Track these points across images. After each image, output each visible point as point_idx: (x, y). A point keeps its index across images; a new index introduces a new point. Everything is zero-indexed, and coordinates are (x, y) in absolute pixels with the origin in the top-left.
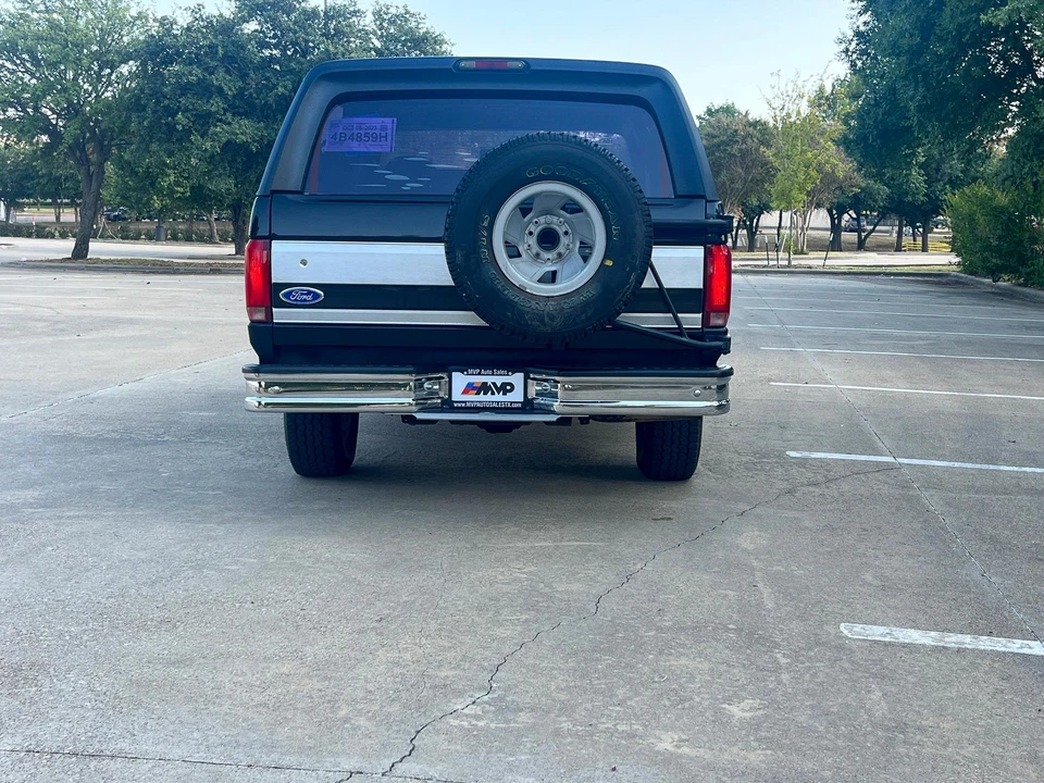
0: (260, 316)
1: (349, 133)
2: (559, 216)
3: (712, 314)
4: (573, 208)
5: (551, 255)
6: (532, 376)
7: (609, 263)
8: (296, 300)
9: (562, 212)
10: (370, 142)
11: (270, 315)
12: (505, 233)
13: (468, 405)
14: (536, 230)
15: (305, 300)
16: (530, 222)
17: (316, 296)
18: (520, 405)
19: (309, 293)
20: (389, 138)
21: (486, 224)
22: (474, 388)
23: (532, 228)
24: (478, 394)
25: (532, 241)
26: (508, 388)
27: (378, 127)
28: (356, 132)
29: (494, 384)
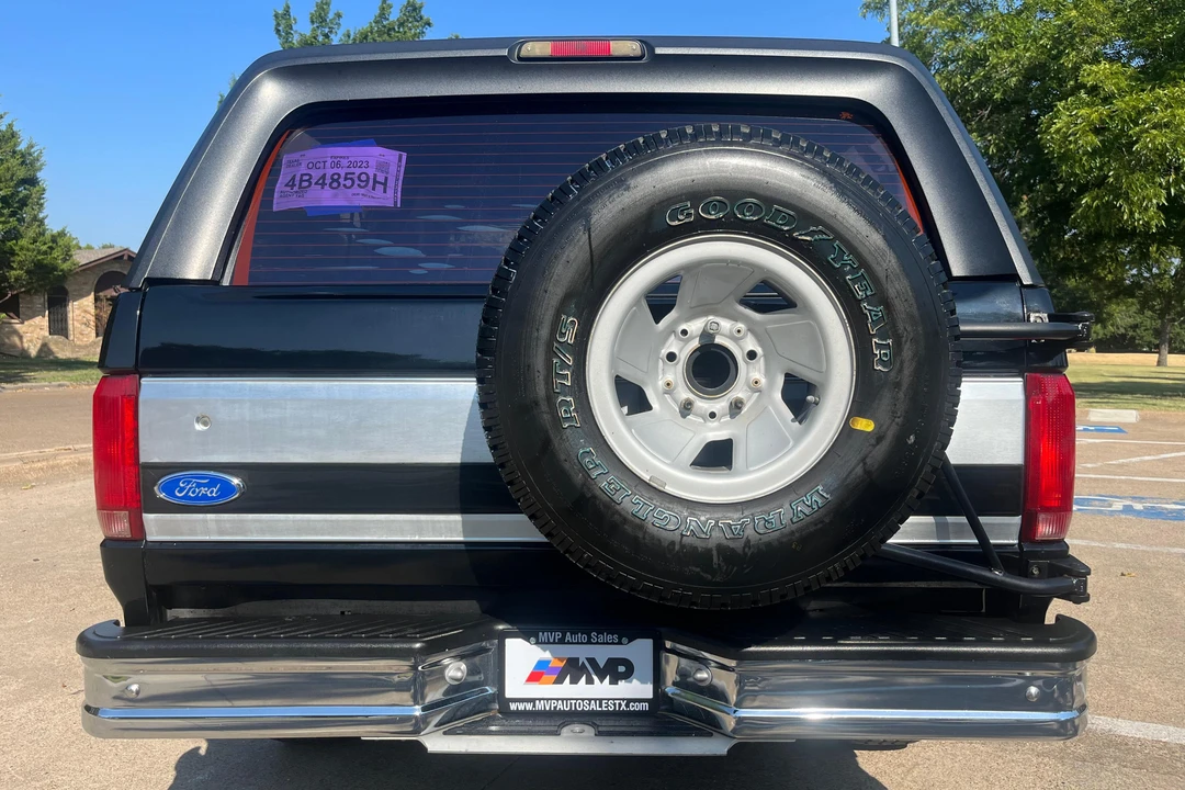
0: (121, 528)
1: (316, 174)
2: (734, 318)
3: (1041, 516)
4: (770, 298)
5: (720, 405)
6: (668, 644)
7: (865, 425)
8: (186, 497)
9: (742, 309)
10: (355, 189)
11: (138, 527)
12: (615, 359)
13: (540, 706)
14: (685, 350)
15: (205, 497)
16: (671, 331)
17: (227, 488)
18: (645, 706)
19: (213, 482)
20: (391, 183)
21: (569, 338)
22: (552, 671)
23: (673, 345)
24: (559, 681)
25: (676, 374)
26: (622, 669)
27: (372, 163)
28: (329, 172)
29: (592, 661)
